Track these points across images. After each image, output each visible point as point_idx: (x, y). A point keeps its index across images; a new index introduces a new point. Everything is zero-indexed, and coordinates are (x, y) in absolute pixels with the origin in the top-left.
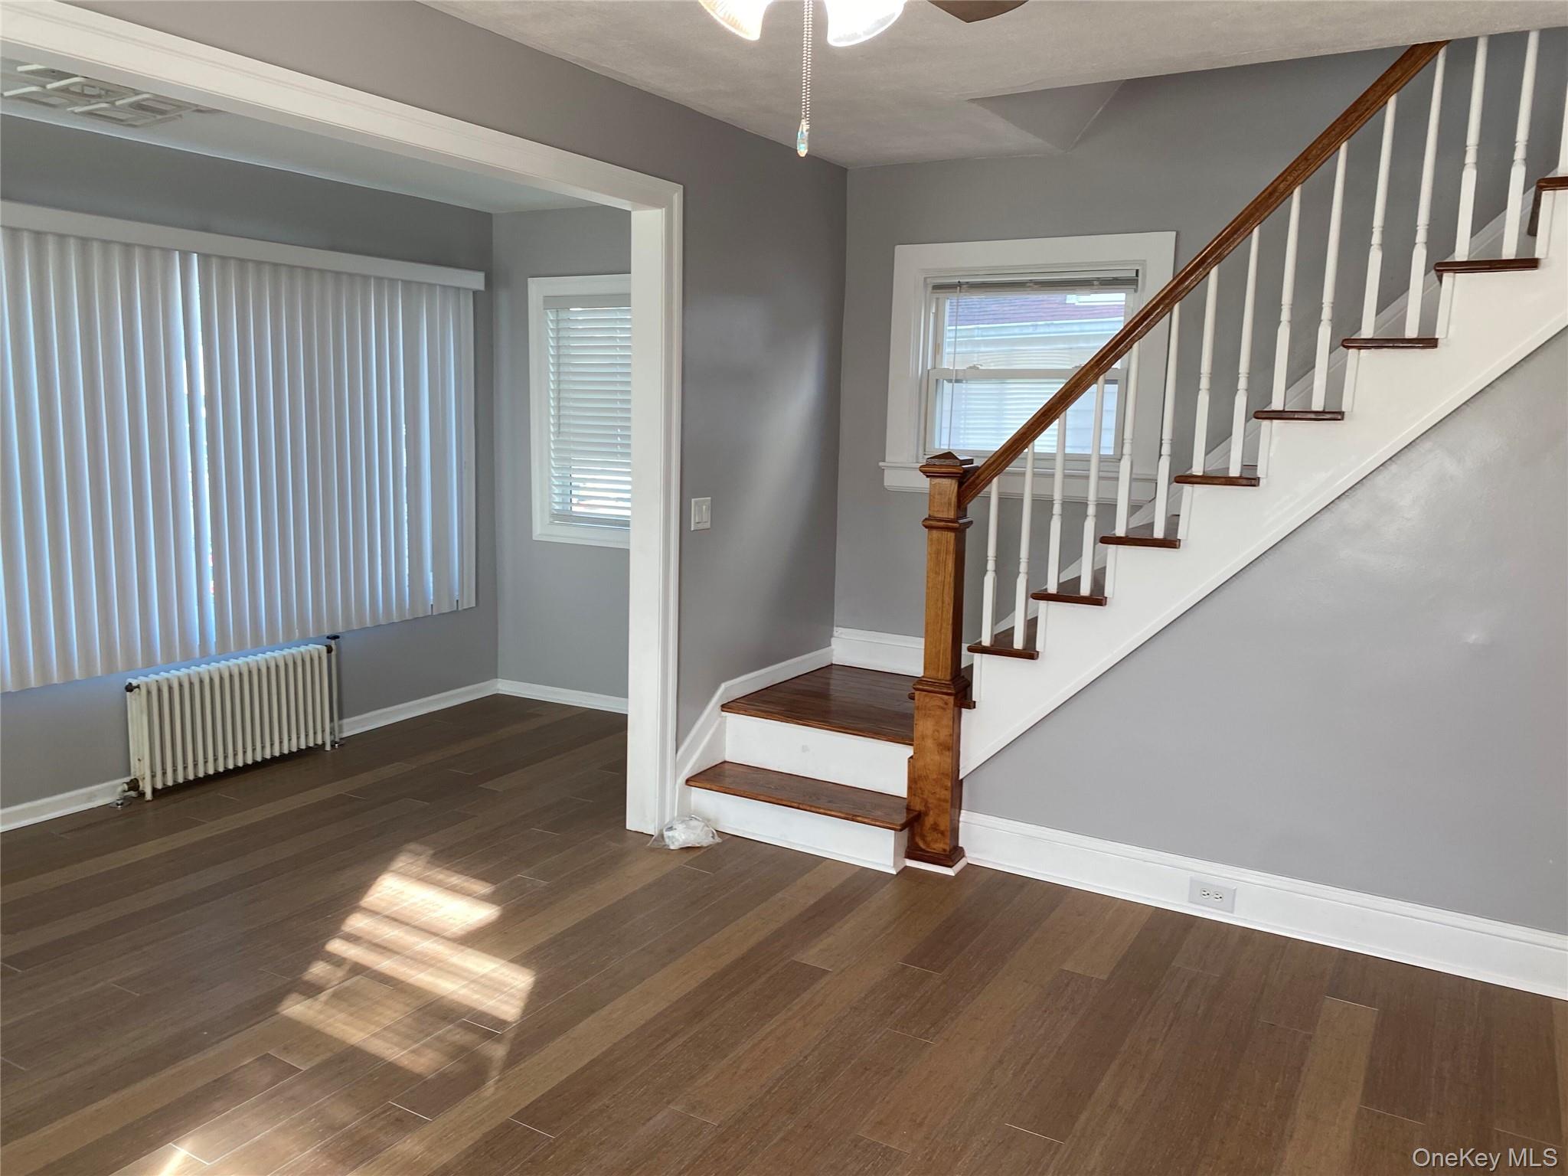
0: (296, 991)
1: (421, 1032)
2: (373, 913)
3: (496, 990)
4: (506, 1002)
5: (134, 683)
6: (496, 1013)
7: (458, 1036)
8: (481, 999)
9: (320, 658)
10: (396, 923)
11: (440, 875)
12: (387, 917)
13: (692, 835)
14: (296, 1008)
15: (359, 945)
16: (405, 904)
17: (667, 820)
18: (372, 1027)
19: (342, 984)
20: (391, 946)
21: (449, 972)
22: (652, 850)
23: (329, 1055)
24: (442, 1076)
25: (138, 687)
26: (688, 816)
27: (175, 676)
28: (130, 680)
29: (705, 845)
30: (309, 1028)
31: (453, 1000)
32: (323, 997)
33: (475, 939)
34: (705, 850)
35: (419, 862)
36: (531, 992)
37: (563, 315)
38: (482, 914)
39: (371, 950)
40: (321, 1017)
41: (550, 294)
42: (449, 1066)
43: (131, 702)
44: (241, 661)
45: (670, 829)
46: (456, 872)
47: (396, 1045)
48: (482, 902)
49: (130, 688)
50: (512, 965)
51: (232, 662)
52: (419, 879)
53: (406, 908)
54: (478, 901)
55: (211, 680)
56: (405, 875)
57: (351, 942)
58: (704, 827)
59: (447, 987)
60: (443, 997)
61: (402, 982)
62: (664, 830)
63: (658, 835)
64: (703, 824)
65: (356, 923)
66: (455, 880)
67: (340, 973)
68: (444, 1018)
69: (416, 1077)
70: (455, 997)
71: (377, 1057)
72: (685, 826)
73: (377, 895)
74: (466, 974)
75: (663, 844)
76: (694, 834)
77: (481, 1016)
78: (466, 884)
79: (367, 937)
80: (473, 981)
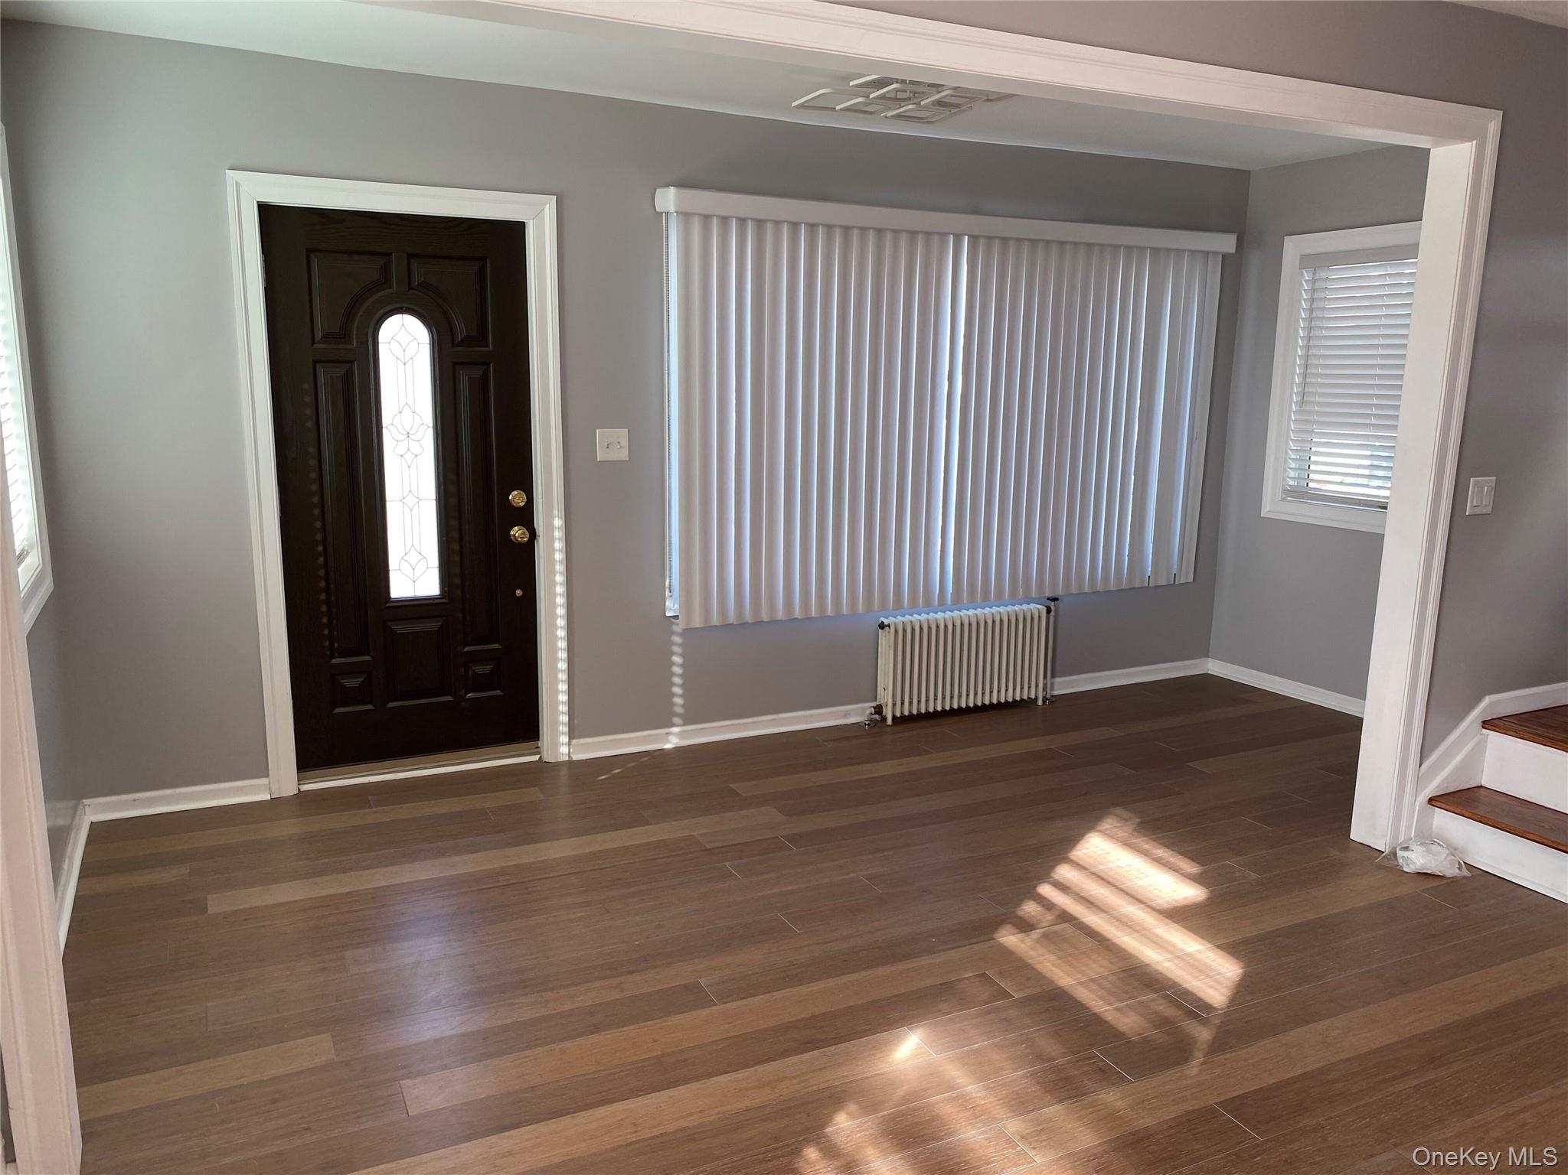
0: (1010, 923)
1: (1126, 992)
2: (1079, 866)
3: (1201, 971)
4: (1211, 987)
5: (886, 622)
6: (1201, 995)
7: (1161, 1008)
8: (1186, 977)
9: (1039, 617)
10: (1102, 882)
11: (1146, 845)
12: (1094, 874)
13: (1433, 862)
14: (1009, 938)
15: (1067, 894)
16: (1111, 865)
17: (1401, 839)
18: (1079, 976)
19: (1051, 927)
20: (1097, 902)
21: (1155, 943)
22: (1380, 867)
23: (1038, 990)
24: (1145, 1041)
25: (889, 626)
26: (1428, 839)
27: (917, 619)
28: (882, 619)
29: (1448, 875)
30: (1021, 960)
31: (1157, 970)
32: (1035, 934)
33: (1178, 915)
34: (1449, 881)
35: (1126, 828)
36: (1239, 984)
37: (1321, 274)
38: (1189, 893)
39: (1081, 903)
40: (1032, 953)
41: (1308, 252)
42: (1151, 1033)
43: (882, 639)
44: (971, 612)
45: (1406, 849)
46: (1161, 844)
47: (1102, 998)
48: (1188, 880)
49: (882, 626)
50: (1220, 952)
51: (964, 613)
52: (1126, 845)
53: (1111, 869)
54: (1184, 878)
55: (946, 626)
56: (1111, 837)
57: (1060, 889)
58: (1448, 855)
59: (1150, 956)
60: (1148, 965)
61: (1108, 940)
62: (1398, 849)
63: (1389, 854)
64: (1447, 852)
65: (1064, 872)
66: (1161, 852)
67: (1049, 917)
68: (1149, 987)
69: (1119, 1035)
70: (1159, 968)
71: (1082, 1005)
72: (1424, 849)
73: (1084, 851)
74: (1171, 948)
75: (1396, 864)
76: (1435, 860)
77: (1187, 994)
78: (1172, 860)
79: (1075, 889)
80: (1179, 957)
